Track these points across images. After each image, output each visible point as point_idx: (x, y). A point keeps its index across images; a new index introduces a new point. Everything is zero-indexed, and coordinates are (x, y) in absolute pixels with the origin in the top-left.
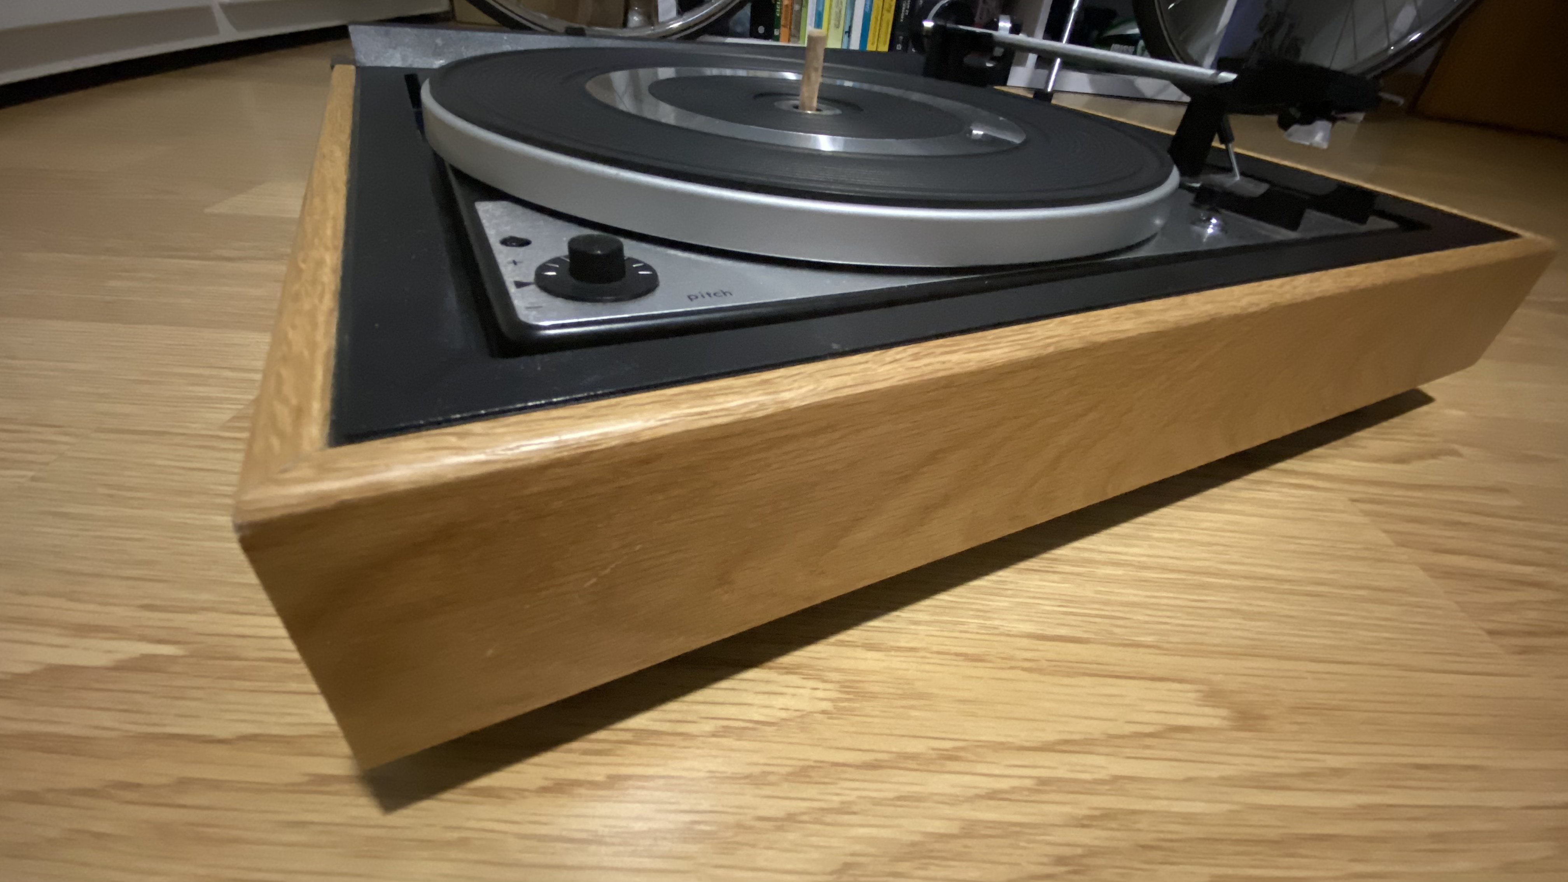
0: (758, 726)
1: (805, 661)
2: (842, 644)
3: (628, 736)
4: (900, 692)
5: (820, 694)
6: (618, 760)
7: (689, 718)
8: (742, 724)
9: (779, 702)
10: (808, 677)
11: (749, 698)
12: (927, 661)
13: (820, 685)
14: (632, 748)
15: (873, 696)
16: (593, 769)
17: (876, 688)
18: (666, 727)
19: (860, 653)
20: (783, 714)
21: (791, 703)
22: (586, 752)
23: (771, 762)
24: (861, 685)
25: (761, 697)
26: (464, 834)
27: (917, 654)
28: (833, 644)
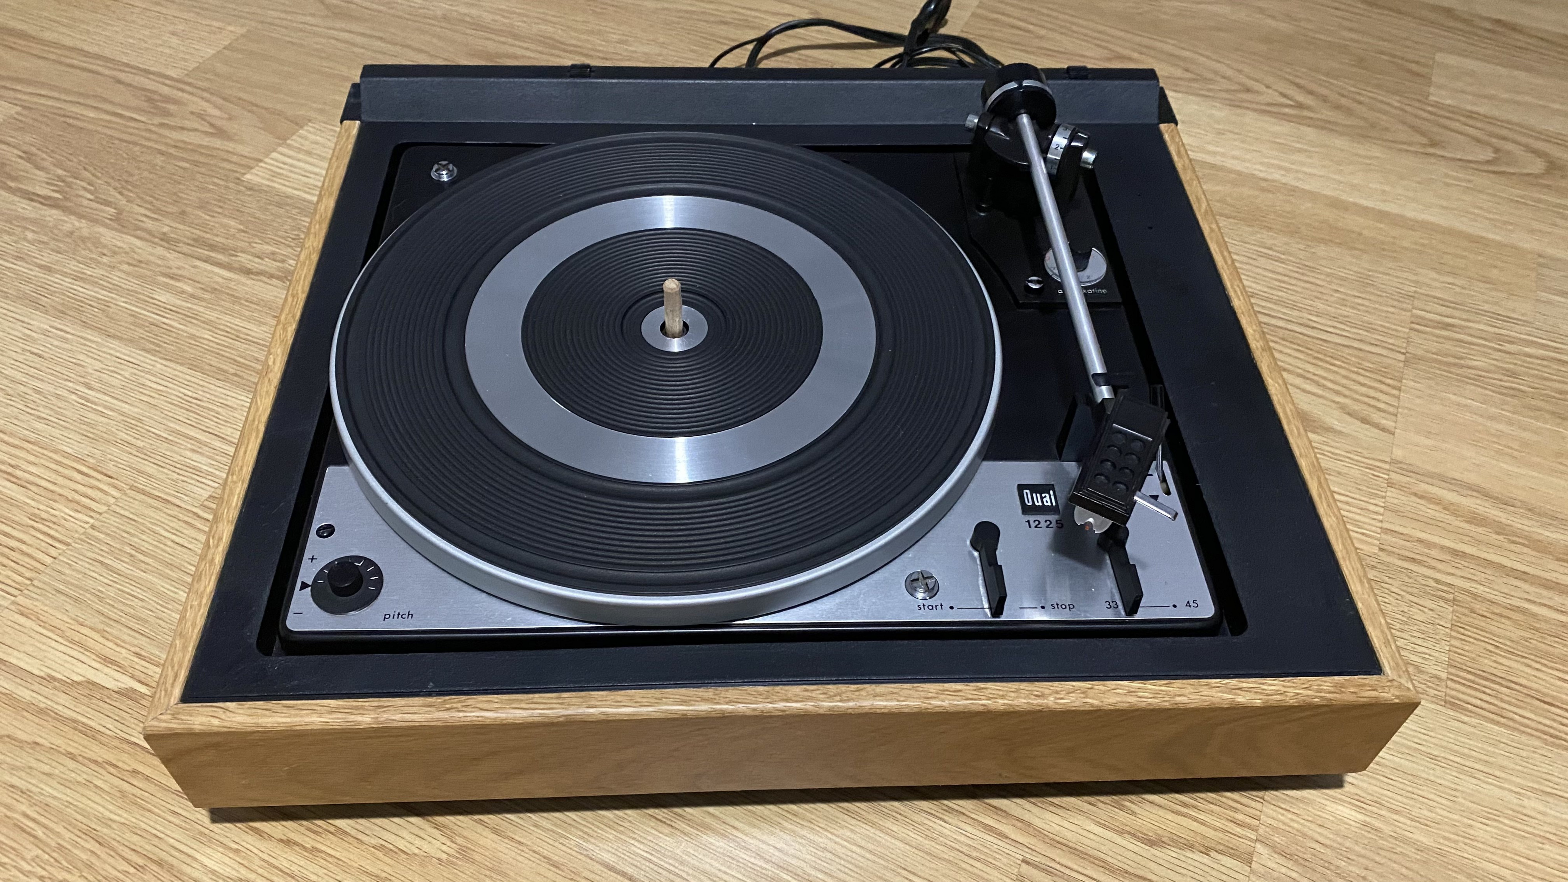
0: (399, 852)
1: (451, 825)
2: (481, 822)
3: (332, 829)
4: (490, 865)
5: (444, 848)
6: (321, 840)
7: (367, 832)
8: (391, 847)
9: (418, 842)
10: (444, 835)
11: (405, 834)
12: (522, 853)
13: (449, 843)
14: (331, 836)
15: (473, 862)
16: (307, 839)
17: (477, 857)
18: (353, 832)
19: (487, 833)
20: (417, 851)
21: (426, 847)
22: (309, 829)
23: (394, 874)
24: (472, 852)
25: (411, 835)
26: (240, 848)
27: (521, 847)
28: (475, 821)
